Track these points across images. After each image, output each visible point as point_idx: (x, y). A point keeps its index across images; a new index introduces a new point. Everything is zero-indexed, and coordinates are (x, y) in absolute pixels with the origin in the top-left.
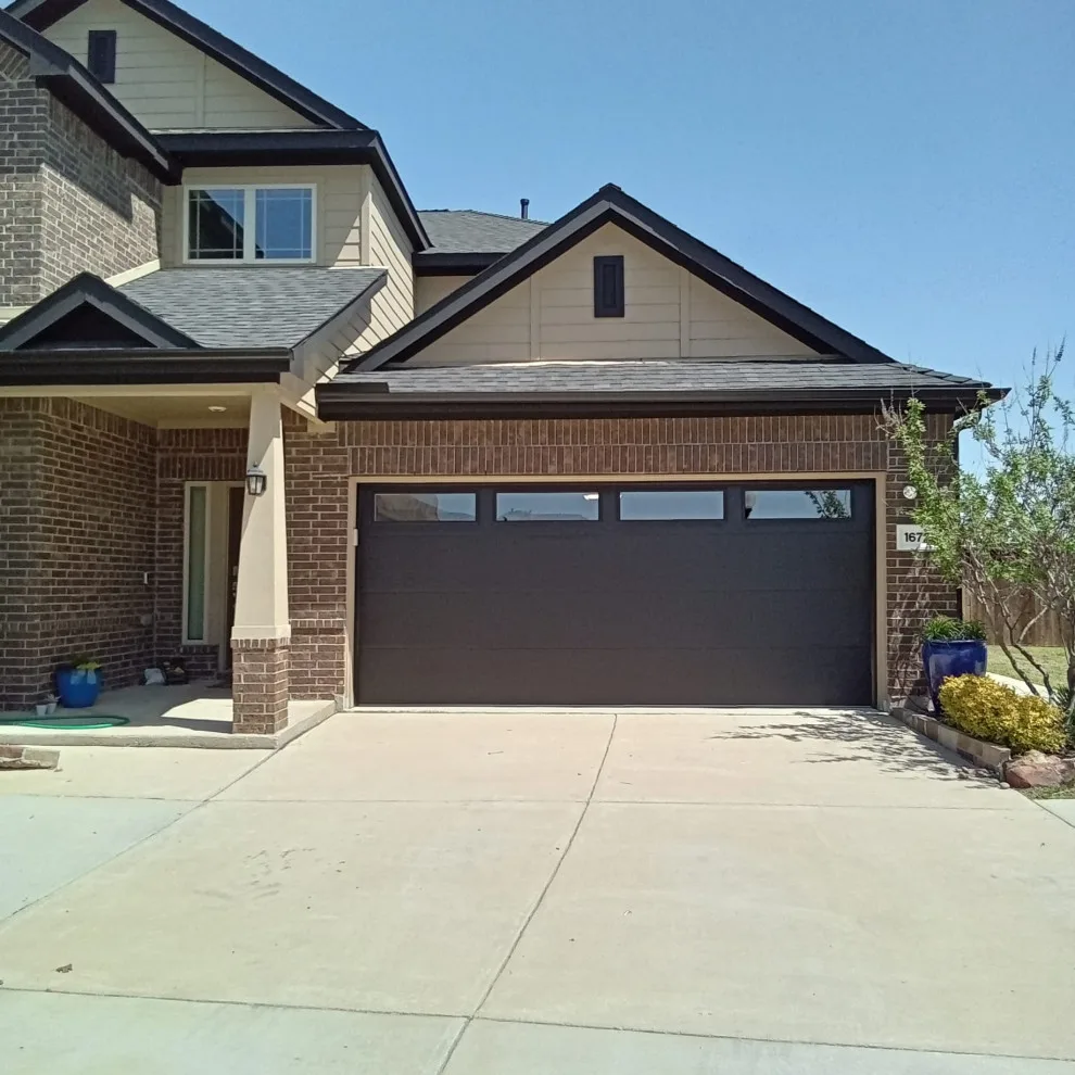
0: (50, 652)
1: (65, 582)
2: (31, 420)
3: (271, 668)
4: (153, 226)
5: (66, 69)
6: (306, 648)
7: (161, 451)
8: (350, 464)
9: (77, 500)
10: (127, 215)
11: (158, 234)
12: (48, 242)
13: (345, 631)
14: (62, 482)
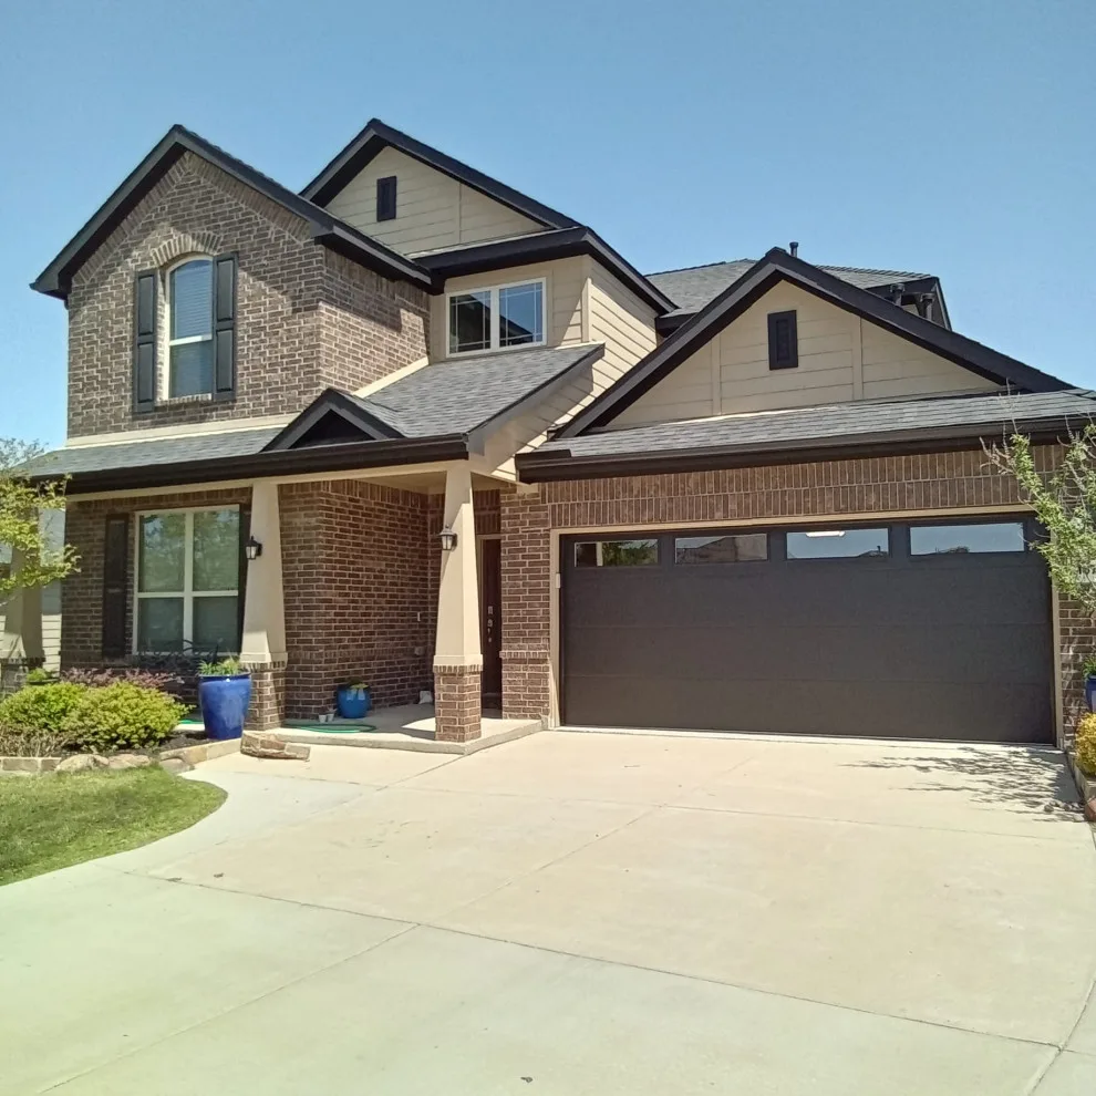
0: (334, 674)
1: (346, 621)
2: (316, 498)
3: (462, 690)
4: (422, 331)
5: (331, 229)
6: (518, 675)
7: (432, 512)
8: (550, 518)
9: (354, 557)
10: (396, 326)
11: (426, 336)
12: (326, 361)
13: (549, 661)
14: (341, 543)
